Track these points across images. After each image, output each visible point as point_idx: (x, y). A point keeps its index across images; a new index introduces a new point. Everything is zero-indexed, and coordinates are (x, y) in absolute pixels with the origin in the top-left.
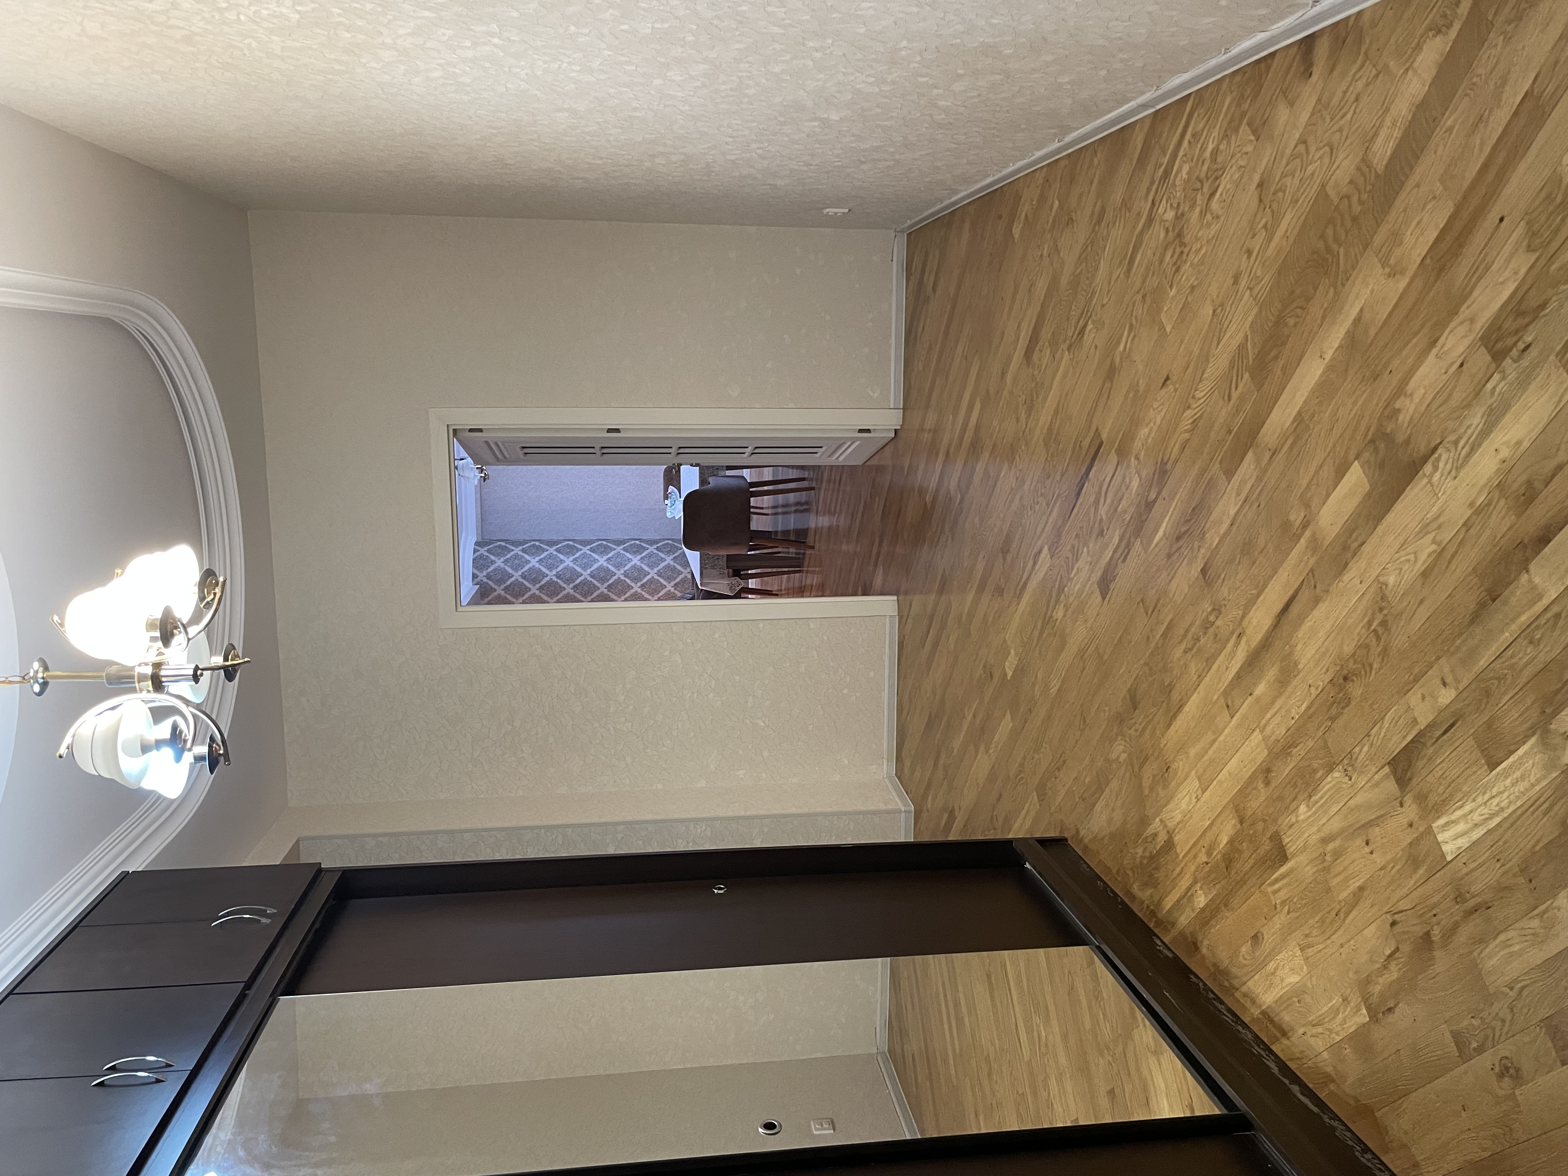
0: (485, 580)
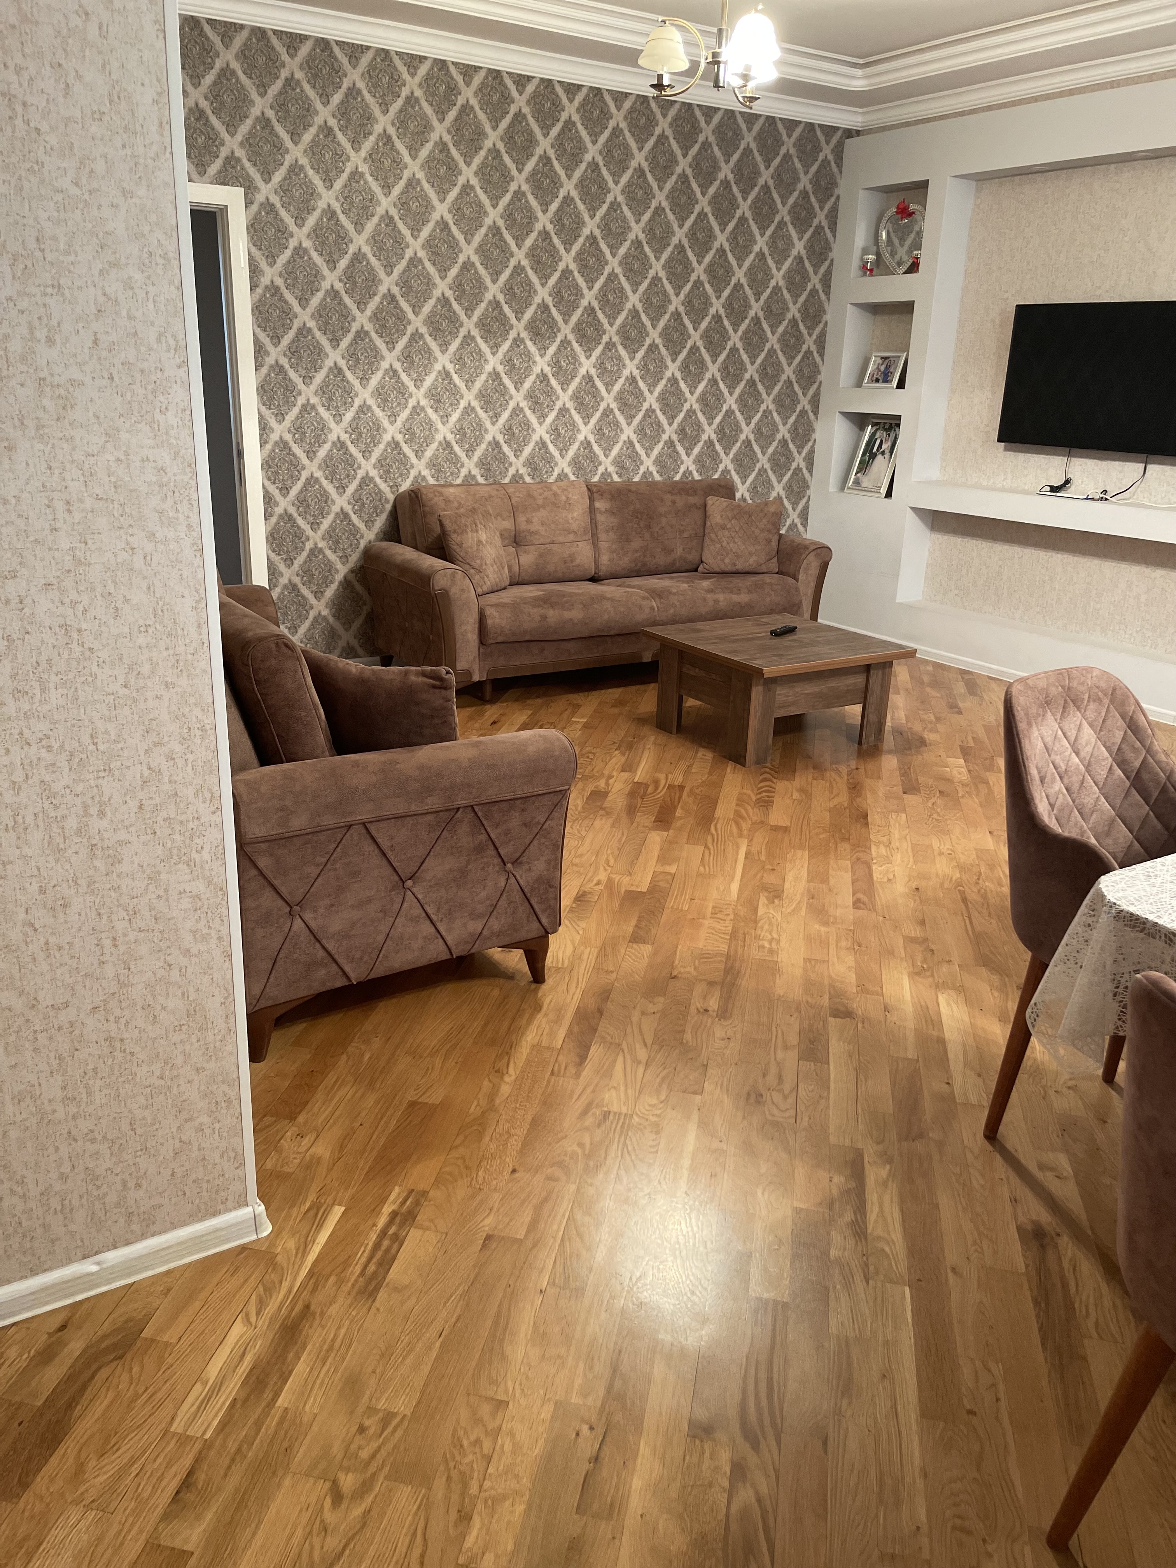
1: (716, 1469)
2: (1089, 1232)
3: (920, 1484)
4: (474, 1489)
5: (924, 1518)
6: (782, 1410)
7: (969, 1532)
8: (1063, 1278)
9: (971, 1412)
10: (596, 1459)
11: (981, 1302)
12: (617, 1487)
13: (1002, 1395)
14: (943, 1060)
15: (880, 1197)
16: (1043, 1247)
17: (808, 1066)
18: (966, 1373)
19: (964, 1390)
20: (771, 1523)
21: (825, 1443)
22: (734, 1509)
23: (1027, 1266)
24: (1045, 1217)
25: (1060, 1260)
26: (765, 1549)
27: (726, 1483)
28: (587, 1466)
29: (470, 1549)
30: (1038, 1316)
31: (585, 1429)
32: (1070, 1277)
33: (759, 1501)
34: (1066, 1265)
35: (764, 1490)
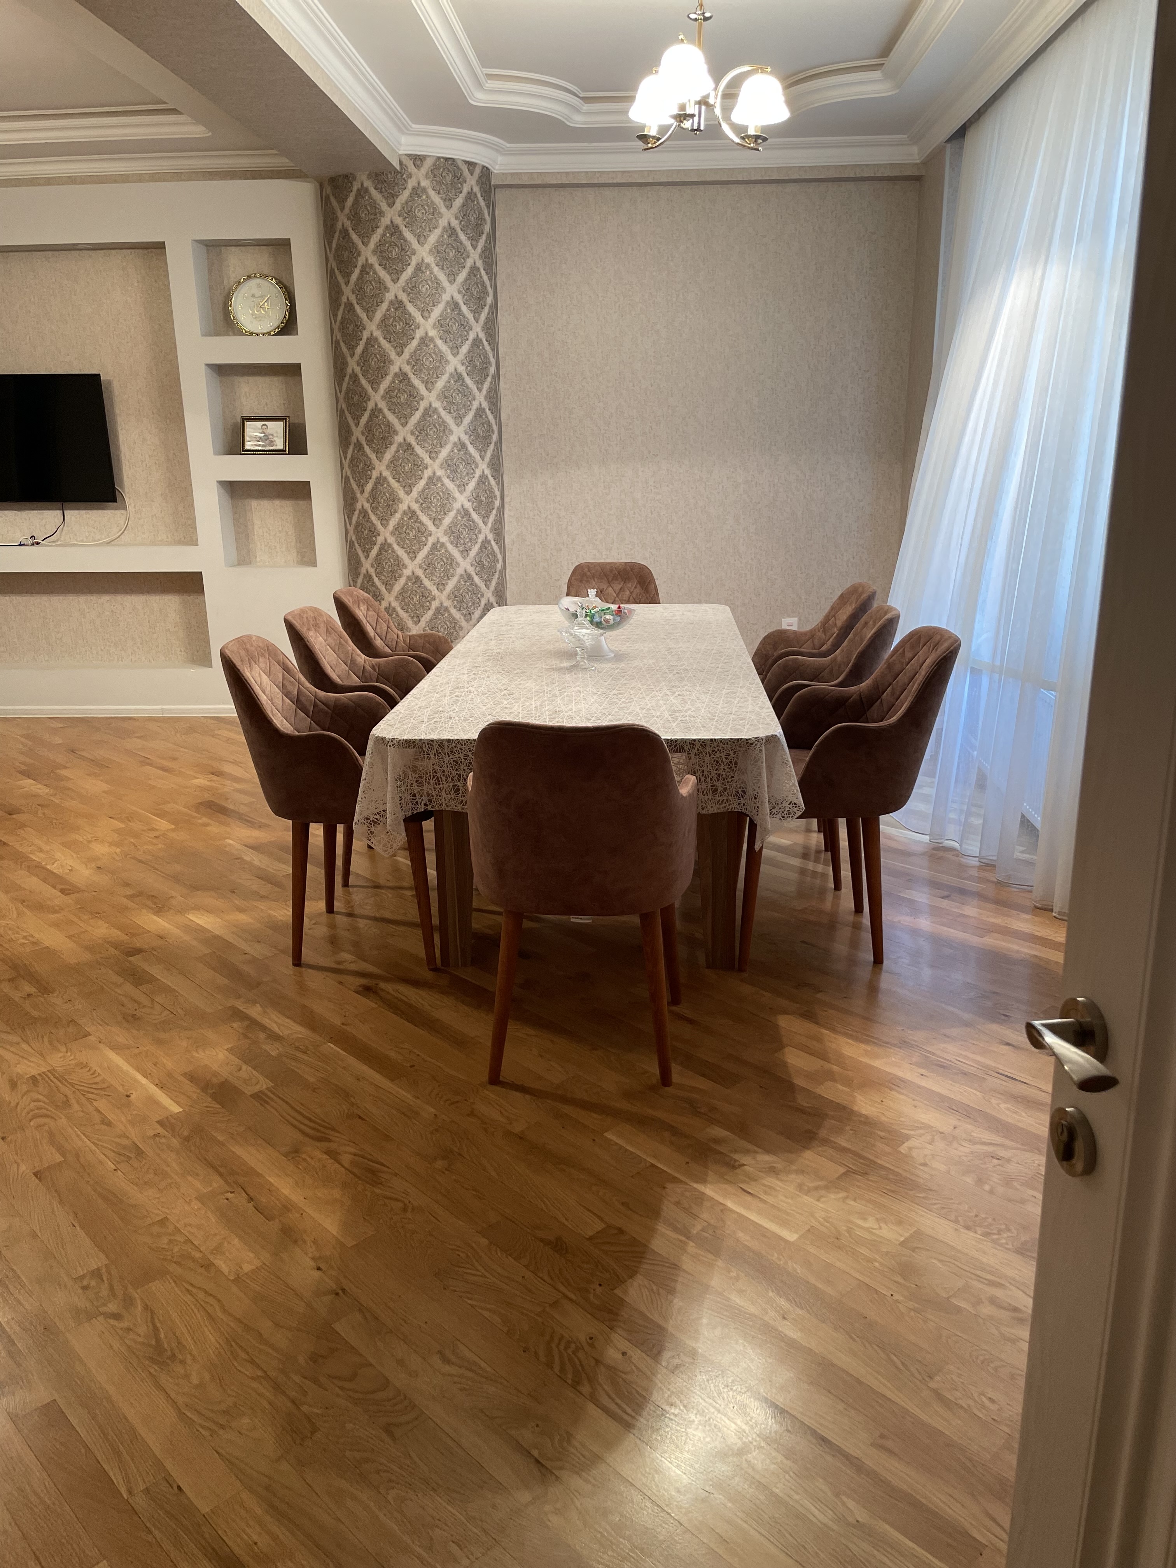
0: (411, 183)
1: (320, 1160)
2: (390, 976)
3: (418, 1102)
4: (198, 1255)
5: (433, 1110)
6: (324, 1121)
7: (457, 1102)
8: (397, 998)
9: (411, 1066)
10: (251, 1199)
11: (371, 1028)
12: (278, 1199)
13: (418, 1053)
14: (229, 945)
15: (269, 1019)
16: (375, 993)
17: (145, 988)
18: (393, 1054)
19: (399, 1061)
20: (370, 1157)
21: (360, 1117)
22: (346, 1166)
23: (376, 1003)
24: (364, 981)
25: (388, 993)
26: (379, 1166)
27: (331, 1161)
28: (251, 1205)
29: (230, 1272)
30: (402, 1018)
31: (229, 1195)
32: (399, 996)
33: (355, 1155)
34: (394, 993)
35: (353, 1150)
